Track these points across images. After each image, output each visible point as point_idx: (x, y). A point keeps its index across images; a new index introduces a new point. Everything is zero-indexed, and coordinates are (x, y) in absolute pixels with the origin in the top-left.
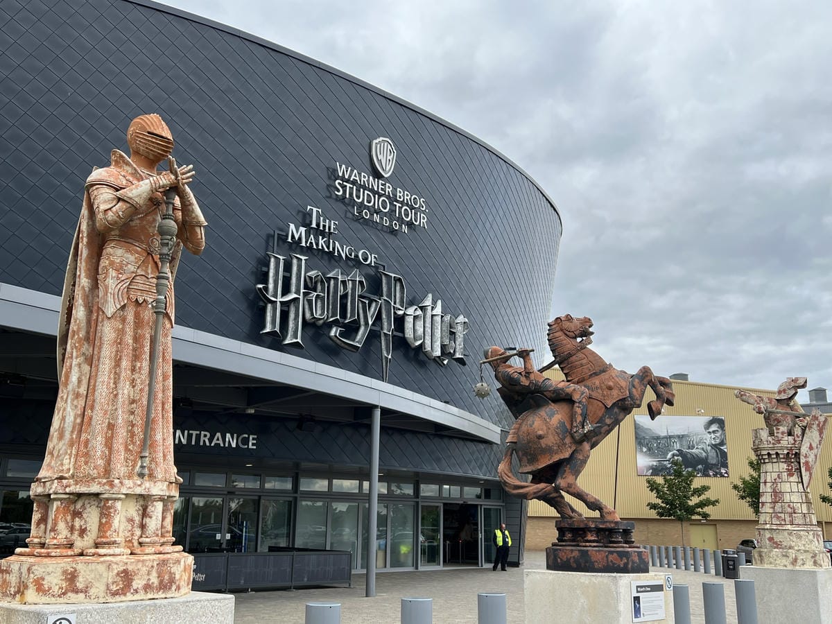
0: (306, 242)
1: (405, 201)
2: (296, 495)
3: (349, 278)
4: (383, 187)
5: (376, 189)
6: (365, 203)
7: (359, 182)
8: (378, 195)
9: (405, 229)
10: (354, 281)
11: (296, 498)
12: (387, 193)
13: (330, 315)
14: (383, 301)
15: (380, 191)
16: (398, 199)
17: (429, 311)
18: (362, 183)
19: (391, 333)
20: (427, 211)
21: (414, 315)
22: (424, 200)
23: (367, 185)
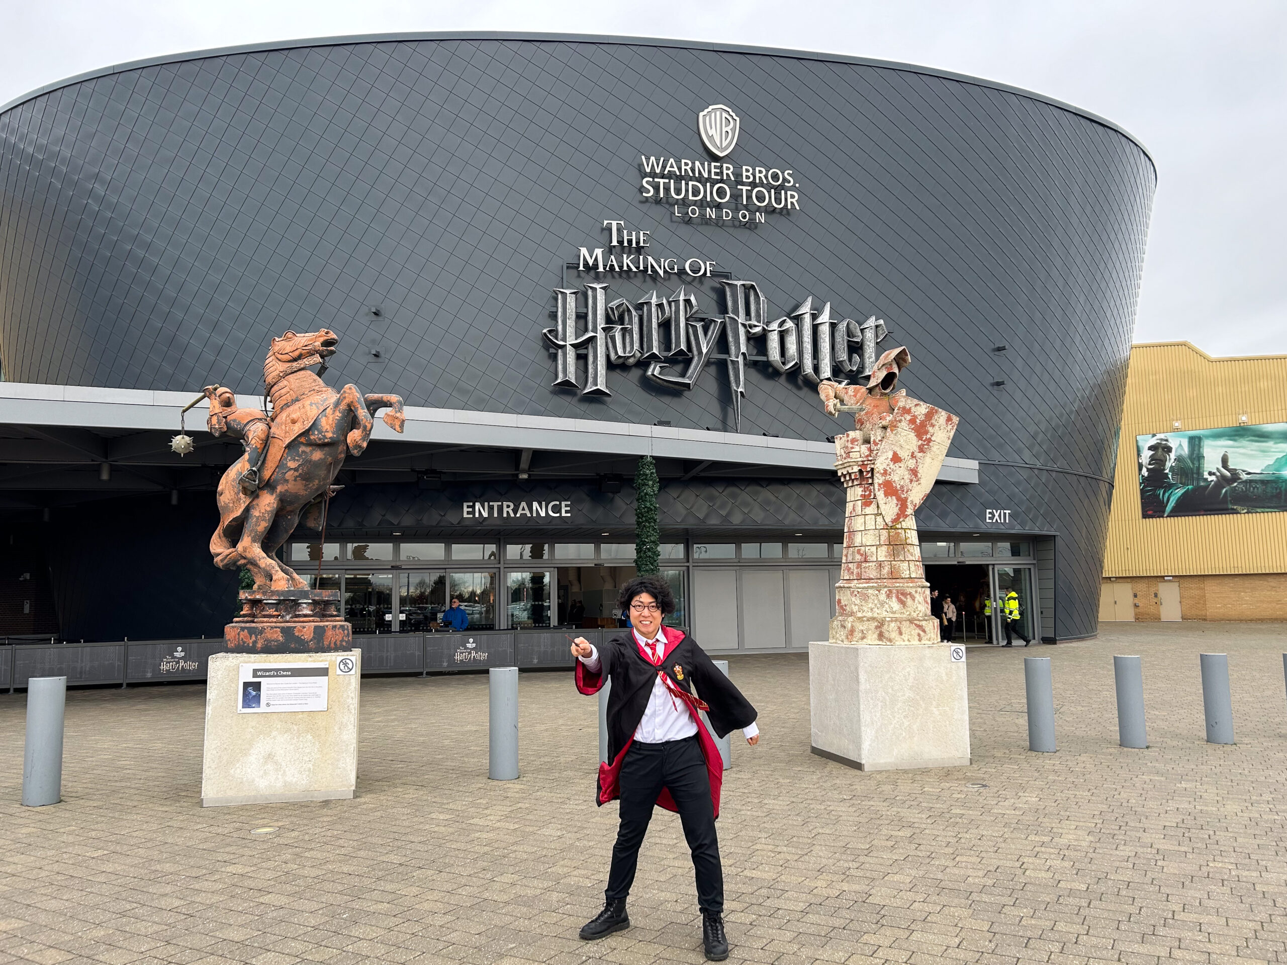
0: (605, 267)
1: (757, 181)
2: (687, 564)
3: (671, 300)
4: (718, 171)
5: (706, 175)
6: (691, 197)
7: (678, 173)
8: (710, 182)
9: (760, 217)
10: (677, 302)
11: (688, 567)
12: (725, 178)
13: (645, 350)
14: (727, 319)
15: (713, 176)
16: (744, 180)
17: (807, 320)
18: (683, 174)
19: (740, 359)
20: (797, 185)
21: (779, 329)
22: (791, 172)
23: (691, 174)
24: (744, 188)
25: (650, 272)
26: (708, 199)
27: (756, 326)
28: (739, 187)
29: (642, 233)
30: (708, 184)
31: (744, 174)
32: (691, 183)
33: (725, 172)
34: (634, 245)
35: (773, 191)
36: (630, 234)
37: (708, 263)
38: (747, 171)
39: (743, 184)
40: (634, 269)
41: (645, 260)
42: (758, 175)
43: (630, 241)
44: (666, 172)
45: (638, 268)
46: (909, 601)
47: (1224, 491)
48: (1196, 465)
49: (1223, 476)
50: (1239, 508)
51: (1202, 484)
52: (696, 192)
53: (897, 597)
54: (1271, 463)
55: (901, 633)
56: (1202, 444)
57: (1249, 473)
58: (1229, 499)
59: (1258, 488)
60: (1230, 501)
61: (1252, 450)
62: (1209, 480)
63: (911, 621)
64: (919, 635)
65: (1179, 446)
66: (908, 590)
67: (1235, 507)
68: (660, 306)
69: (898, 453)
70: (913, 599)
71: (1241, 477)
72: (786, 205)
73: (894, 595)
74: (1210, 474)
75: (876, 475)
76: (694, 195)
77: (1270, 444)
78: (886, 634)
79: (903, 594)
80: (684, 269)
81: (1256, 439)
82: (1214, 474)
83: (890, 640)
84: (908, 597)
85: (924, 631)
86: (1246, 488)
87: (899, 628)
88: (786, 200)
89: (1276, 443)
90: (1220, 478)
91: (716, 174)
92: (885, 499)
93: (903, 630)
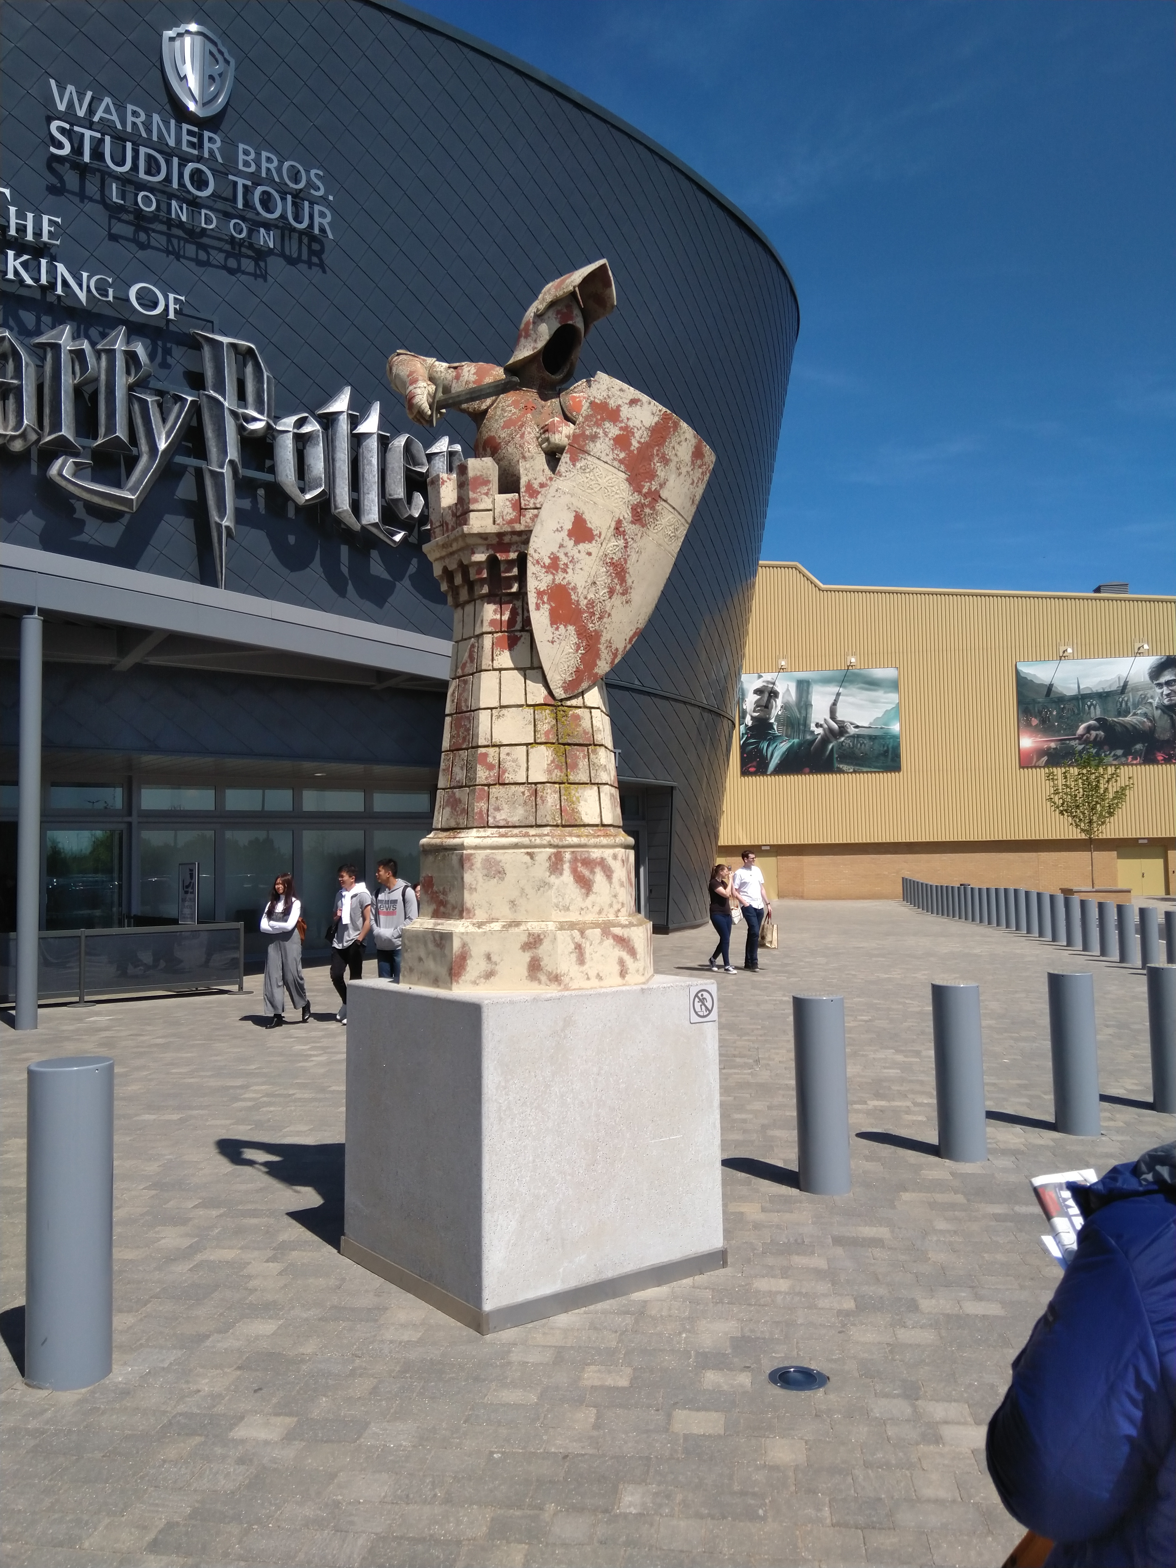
1: (264, 175)
2: (128, 819)
3: (99, 347)
4: (195, 140)
5: (172, 142)
6: (142, 175)
7: (119, 127)
8: (180, 158)
9: (266, 239)
10: (111, 353)
11: (130, 824)
12: (206, 155)
13: (47, 429)
14: (205, 399)
15: (185, 147)
16: (241, 167)
17: (343, 425)
18: (129, 129)
19: (226, 470)
20: (331, 198)
21: (296, 431)
22: (321, 173)
23: (144, 135)
24: (241, 182)
25: (59, 291)
26: (175, 185)
27: (255, 419)
28: (231, 177)
29: (45, 218)
30: (175, 160)
31: (241, 157)
32: (143, 150)
33: (206, 144)
34: (30, 237)
35: (289, 197)
36: (21, 215)
37: (171, 296)
38: (246, 153)
39: (239, 174)
40: (29, 281)
41: (52, 271)
42: (264, 165)
43: (21, 229)
44: (96, 119)
45: (37, 280)
46: (599, 877)
47: (830, 746)
48: (804, 714)
49: (831, 730)
50: (845, 767)
51: (809, 737)
52: (152, 167)
53: (574, 871)
54: (880, 715)
55: (581, 961)
56: (810, 689)
57: (857, 727)
58: (836, 756)
59: (865, 745)
60: (837, 758)
61: (862, 700)
62: (816, 733)
63: (606, 928)
64: (621, 962)
65: (786, 690)
66: (596, 854)
67: (841, 766)
68: (78, 355)
69: (586, 516)
70: (608, 873)
71: (849, 730)
72: (311, 225)
73: (566, 866)
74: (818, 725)
75: (531, 569)
76: (148, 172)
77: (879, 694)
78: (547, 963)
79: (588, 863)
80: (128, 300)
81: (867, 686)
82: (821, 726)
83: (556, 978)
84: (598, 870)
85: (632, 952)
86: (853, 744)
87: (579, 947)
88: (311, 217)
89: (885, 692)
90: (827, 730)
91: (191, 144)
92: (550, 630)
93: (588, 950)
